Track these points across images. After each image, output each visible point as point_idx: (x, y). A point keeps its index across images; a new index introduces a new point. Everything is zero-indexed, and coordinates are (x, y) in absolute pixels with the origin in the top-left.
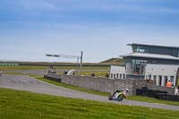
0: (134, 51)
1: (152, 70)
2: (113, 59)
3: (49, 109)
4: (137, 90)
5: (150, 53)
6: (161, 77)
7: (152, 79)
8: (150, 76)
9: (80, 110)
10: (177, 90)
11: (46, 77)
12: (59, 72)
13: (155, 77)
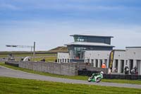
0: (76, 41)
1: (90, 55)
2: (59, 47)
3: (9, 88)
4: (79, 71)
5: (88, 41)
6: (97, 60)
7: (90, 62)
8: (89, 60)
9: (34, 89)
10: (110, 70)
11: (6, 63)
12: (17, 59)
13: (92, 60)
